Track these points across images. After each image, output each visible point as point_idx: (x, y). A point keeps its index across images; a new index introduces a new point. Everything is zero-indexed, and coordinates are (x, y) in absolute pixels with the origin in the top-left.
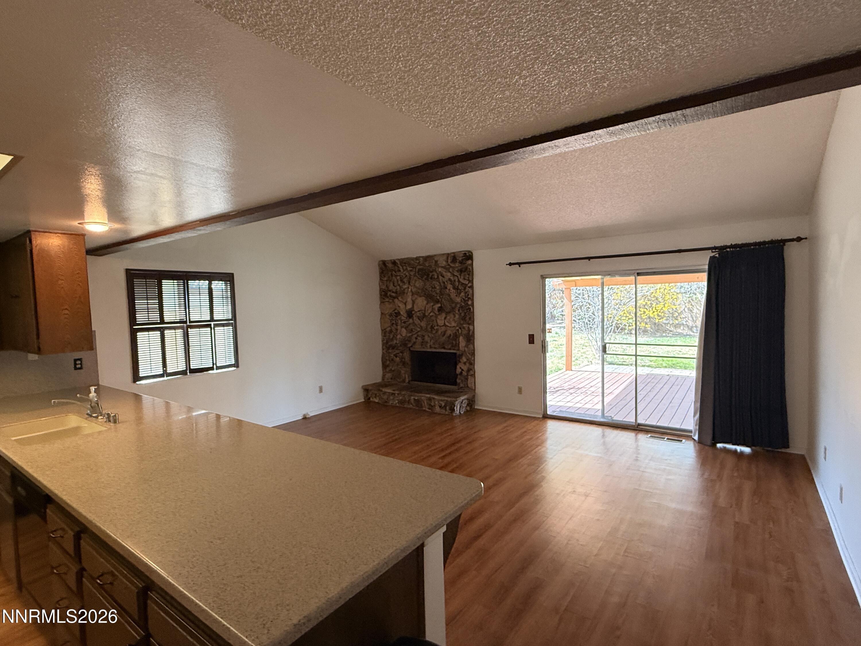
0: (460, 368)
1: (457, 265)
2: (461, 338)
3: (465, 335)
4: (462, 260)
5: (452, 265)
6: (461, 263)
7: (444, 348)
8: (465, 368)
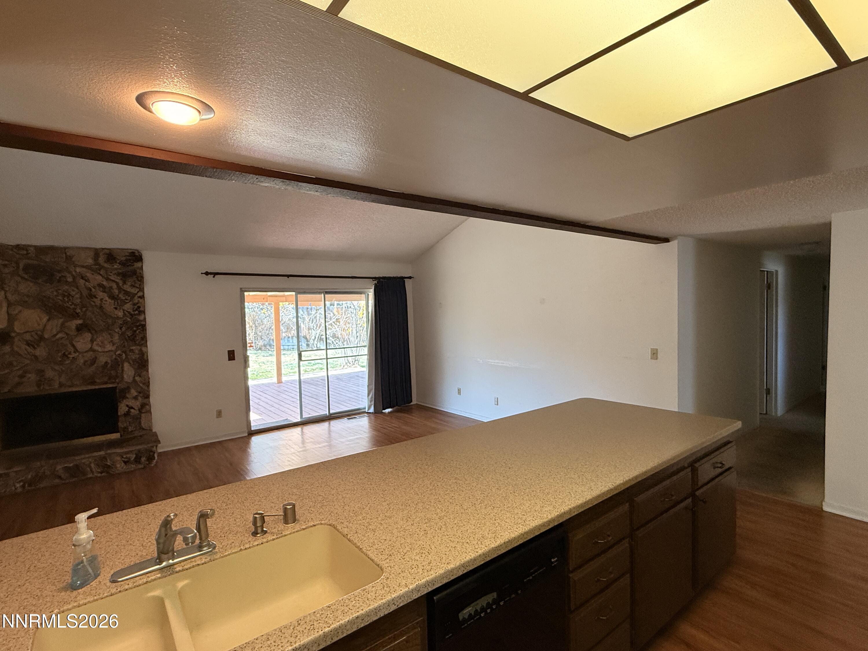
0: (127, 406)
1: (116, 267)
2: (126, 365)
3: (134, 361)
4: (126, 260)
5: (106, 265)
6: (123, 264)
7: (93, 383)
8: (136, 404)
